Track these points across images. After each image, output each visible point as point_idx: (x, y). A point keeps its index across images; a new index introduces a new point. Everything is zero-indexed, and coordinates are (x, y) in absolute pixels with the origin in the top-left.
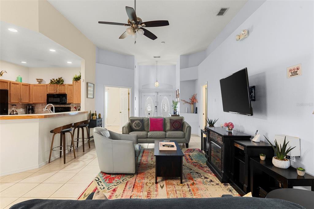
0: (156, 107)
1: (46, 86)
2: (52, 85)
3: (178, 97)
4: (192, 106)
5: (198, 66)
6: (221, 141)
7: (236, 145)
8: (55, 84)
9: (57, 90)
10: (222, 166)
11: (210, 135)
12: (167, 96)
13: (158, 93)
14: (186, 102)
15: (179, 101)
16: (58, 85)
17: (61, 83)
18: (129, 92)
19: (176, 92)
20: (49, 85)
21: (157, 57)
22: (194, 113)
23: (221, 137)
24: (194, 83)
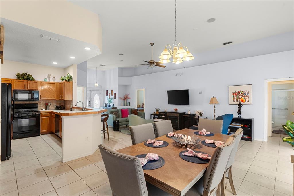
0: (90, 102)
1: (11, 81)
2: (19, 80)
3: (112, 95)
4: (125, 101)
5: (132, 77)
6: (178, 115)
7: (184, 116)
8: (25, 79)
9: (26, 86)
10: (179, 124)
11: (168, 114)
12: (98, 94)
13: (91, 91)
14: (122, 99)
15: (115, 98)
16: (28, 82)
17: (32, 80)
18: (84, 91)
19: (107, 91)
20: (15, 80)
21: (102, 65)
22: (126, 106)
23: (178, 114)
24: (126, 86)
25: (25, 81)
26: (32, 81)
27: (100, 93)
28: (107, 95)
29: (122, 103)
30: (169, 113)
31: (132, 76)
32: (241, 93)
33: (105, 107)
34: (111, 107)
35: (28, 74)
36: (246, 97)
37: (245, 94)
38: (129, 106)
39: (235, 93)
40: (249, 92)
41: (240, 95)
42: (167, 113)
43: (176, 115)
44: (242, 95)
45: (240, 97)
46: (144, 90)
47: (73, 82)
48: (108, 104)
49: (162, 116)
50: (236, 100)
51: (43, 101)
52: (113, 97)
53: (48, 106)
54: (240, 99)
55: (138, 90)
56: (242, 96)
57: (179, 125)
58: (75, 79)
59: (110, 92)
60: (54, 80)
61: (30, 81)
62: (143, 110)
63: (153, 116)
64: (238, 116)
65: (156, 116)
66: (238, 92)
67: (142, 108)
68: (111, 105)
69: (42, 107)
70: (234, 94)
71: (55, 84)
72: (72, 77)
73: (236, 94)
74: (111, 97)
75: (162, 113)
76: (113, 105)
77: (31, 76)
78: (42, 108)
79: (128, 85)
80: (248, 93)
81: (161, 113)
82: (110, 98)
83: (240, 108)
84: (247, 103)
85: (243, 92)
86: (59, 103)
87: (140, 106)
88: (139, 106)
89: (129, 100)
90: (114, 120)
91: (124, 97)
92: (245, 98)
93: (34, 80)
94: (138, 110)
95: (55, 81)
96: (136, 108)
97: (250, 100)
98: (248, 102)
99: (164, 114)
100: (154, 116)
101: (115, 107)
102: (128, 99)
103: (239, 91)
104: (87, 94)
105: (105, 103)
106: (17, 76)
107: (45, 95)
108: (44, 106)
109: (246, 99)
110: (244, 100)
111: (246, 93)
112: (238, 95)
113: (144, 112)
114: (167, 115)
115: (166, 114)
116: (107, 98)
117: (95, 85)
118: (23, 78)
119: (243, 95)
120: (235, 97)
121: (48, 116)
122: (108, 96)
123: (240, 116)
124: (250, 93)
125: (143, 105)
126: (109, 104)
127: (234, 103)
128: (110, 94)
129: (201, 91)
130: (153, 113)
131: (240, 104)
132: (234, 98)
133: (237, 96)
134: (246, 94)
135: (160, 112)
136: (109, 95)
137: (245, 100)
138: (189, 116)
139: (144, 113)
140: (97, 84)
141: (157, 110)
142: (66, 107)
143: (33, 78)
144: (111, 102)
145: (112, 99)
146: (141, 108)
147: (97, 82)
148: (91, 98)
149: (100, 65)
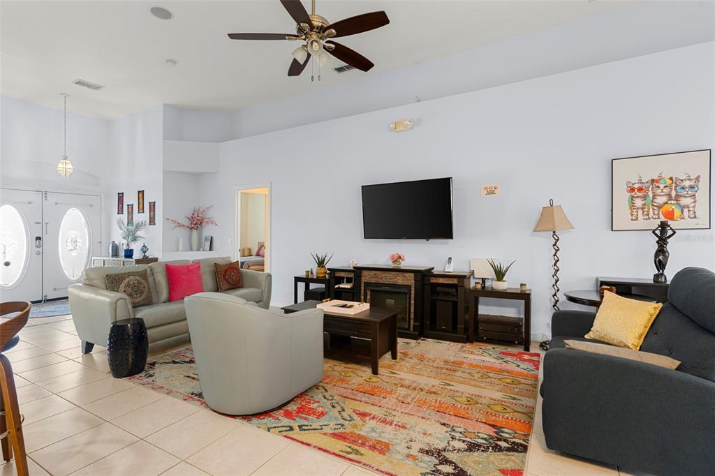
0: (38, 238)
3: (141, 210)
4: (195, 233)
5: (221, 143)
6: (410, 280)
7: (433, 280)
10: (412, 315)
11: (366, 277)
12: (78, 206)
13: (45, 194)
14: (180, 225)
15: (152, 221)
19: (121, 197)
21: (89, 86)
22: (198, 250)
23: (412, 275)
24: (197, 178)
27: (91, 206)
28: (120, 211)
29: (181, 240)
30: (372, 273)
31: (218, 142)
32: (662, 186)
33: (112, 256)
34: (137, 255)
36: (684, 201)
37: (679, 190)
38: (210, 250)
39: (636, 186)
40: (697, 179)
41: (659, 191)
42: (365, 273)
43: (400, 280)
44: (666, 190)
45: (661, 200)
46: (266, 191)
48: (125, 247)
49: (341, 286)
50: (640, 212)
52: (145, 216)
54: (659, 207)
55: (241, 193)
56: (669, 195)
57: (415, 320)
59: (131, 199)
62: (262, 264)
63: (301, 286)
64: (656, 276)
65: (313, 286)
66: (653, 181)
67: (259, 259)
68: (136, 248)
70: (632, 190)
73: (640, 189)
74: (139, 218)
75: (342, 274)
76: (144, 249)
79: (206, 173)
80: (692, 183)
81: (338, 274)
82: (130, 222)
83: (662, 241)
84: (687, 223)
85: (671, 179)
87: (250, 250)
88: (246, 252)
89: (208, 231)
90: (121, 316)
91: (192, 219)
92: (678, 204)
94: (242, 263)
96: (236, 257)
97: (702, 209)
98: (695, 217)
99: (351, 275)
100: (307, 287)
101: (150, 254)
102: (204, 224)
103: (656, 178)
105: (111, 240)
109: (682, 208)
110: (677, 213)
111: (687, 184)
112: (650, 194)
113: (267, 270)
114: (364, 280)
115: (360, 277)
116: (120, 223)
117: (60, 165)
119: (673, 194)
120: (639, 202)
122: (124, 217)
123: (662, 274)
124: (704, 184)
125: (262, 246)
126: (128, 245)
127: (636, 225)
128: (130, 207)
129: (493, 185)
130: (303, 274)
131: (663, 226)
132: (632, 206)
133: (644, 198)
134: (683, 188)
135: (333, 271)
136: (130, 213)
137: (682, 212)
138: (455, 281)
139: (269, 276)
140: (69, 166)
141: (321, 263)
144: (135, 239)
145: (138, 227)
146: (254, 258)
147: (67, 157)
148: (44, 225)
149: (79, 83)
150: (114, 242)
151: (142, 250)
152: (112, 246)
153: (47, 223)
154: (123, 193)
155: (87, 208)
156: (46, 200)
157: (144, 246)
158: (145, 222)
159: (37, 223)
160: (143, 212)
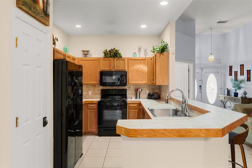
0: (200, 86)
1: (98, 60)
2: (106, 59)
3: (242, 74)
8: (111, 57)
9: (113, 66)
12: (213, 73)
13: (202, 69)
15: (249, 79)
16: (115, 59)
17: (119, 56)
18: (190, 69)
19: (231, 68)
20: (102, 59)
21: (222, 22)
25: (112, 59)
26: (118, 58)
27: (218, 72)
28: (231, 74)
33: (228, 95)
34: (240, 96)
35: (116, 49)
47: (169, 53)
48: (233, 90)
51: (132, 86)
52: (245, 77)
53: (138, 93)
58: (172, 49)
59: (236, 68)
60: (145, 55)
61: (117, 59)
68: (240, 93)
69: (132, 94)
71: (147, 60)
72: (167, 45)
74: (240, 77)
76: (245, 93)
77: (118, 51)
78: (132, 96)
82: (236, 79)
86: (153, 89)
93: (121, 57)
95: (147, 57)
104: (196, 74)
105: (226, 88)
106: (104, 53)
107: (134, 77)
108: (134, 92)
116: (232, 80)
117: (210, 58)
118: (110, 55)
121: (137, 109)
122: (233, 77)
126: (236, 90)
128: (236, 73)
140: (213, 57)
142: (161, 96)
143: (120, 53)
144: (240, 88)
145: (241, 82)
147: (212, 54)
148: (202, 81)
149: (219, 22)
150: (228, 88)
151: (244, 94)
152: (227, 90)
153: (203, 80)
154: (232, 66)
155: (217, 73)
156: (203, 71)
157: (245, 92)
158: (245, 80)
159: (200, 80)
160: (243, 75)
